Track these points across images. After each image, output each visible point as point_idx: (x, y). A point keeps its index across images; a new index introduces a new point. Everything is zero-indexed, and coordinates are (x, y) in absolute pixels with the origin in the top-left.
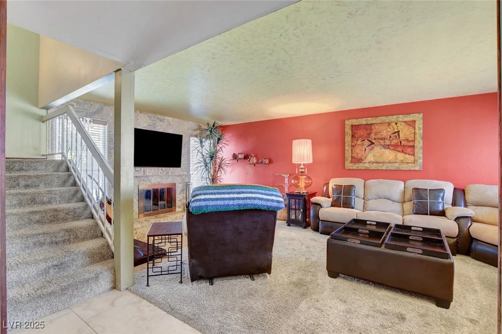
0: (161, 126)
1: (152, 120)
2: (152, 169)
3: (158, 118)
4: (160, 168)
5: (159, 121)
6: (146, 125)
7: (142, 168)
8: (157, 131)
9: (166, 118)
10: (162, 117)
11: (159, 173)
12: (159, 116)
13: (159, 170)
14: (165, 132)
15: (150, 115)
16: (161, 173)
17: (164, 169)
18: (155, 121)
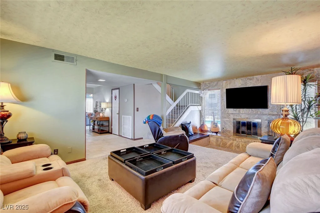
0: (250, 83)
1: (244, 81)
2: (245, 109)
3: (248, 79)
4: (250, 109)
5: (249, 80)
6: (240, 85)
7: (238, 109)
8: (247, 87)
9: (254, 77)
10: (251, 77)
11: (250, 112)
12: (249, 77)
13: (250, 110)
14: (254, 86)
15: (242, 78)
16: (251, 112)
17: (253, 109)
18: (246, 81)
